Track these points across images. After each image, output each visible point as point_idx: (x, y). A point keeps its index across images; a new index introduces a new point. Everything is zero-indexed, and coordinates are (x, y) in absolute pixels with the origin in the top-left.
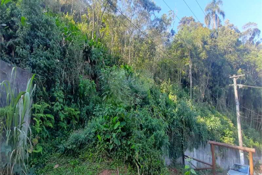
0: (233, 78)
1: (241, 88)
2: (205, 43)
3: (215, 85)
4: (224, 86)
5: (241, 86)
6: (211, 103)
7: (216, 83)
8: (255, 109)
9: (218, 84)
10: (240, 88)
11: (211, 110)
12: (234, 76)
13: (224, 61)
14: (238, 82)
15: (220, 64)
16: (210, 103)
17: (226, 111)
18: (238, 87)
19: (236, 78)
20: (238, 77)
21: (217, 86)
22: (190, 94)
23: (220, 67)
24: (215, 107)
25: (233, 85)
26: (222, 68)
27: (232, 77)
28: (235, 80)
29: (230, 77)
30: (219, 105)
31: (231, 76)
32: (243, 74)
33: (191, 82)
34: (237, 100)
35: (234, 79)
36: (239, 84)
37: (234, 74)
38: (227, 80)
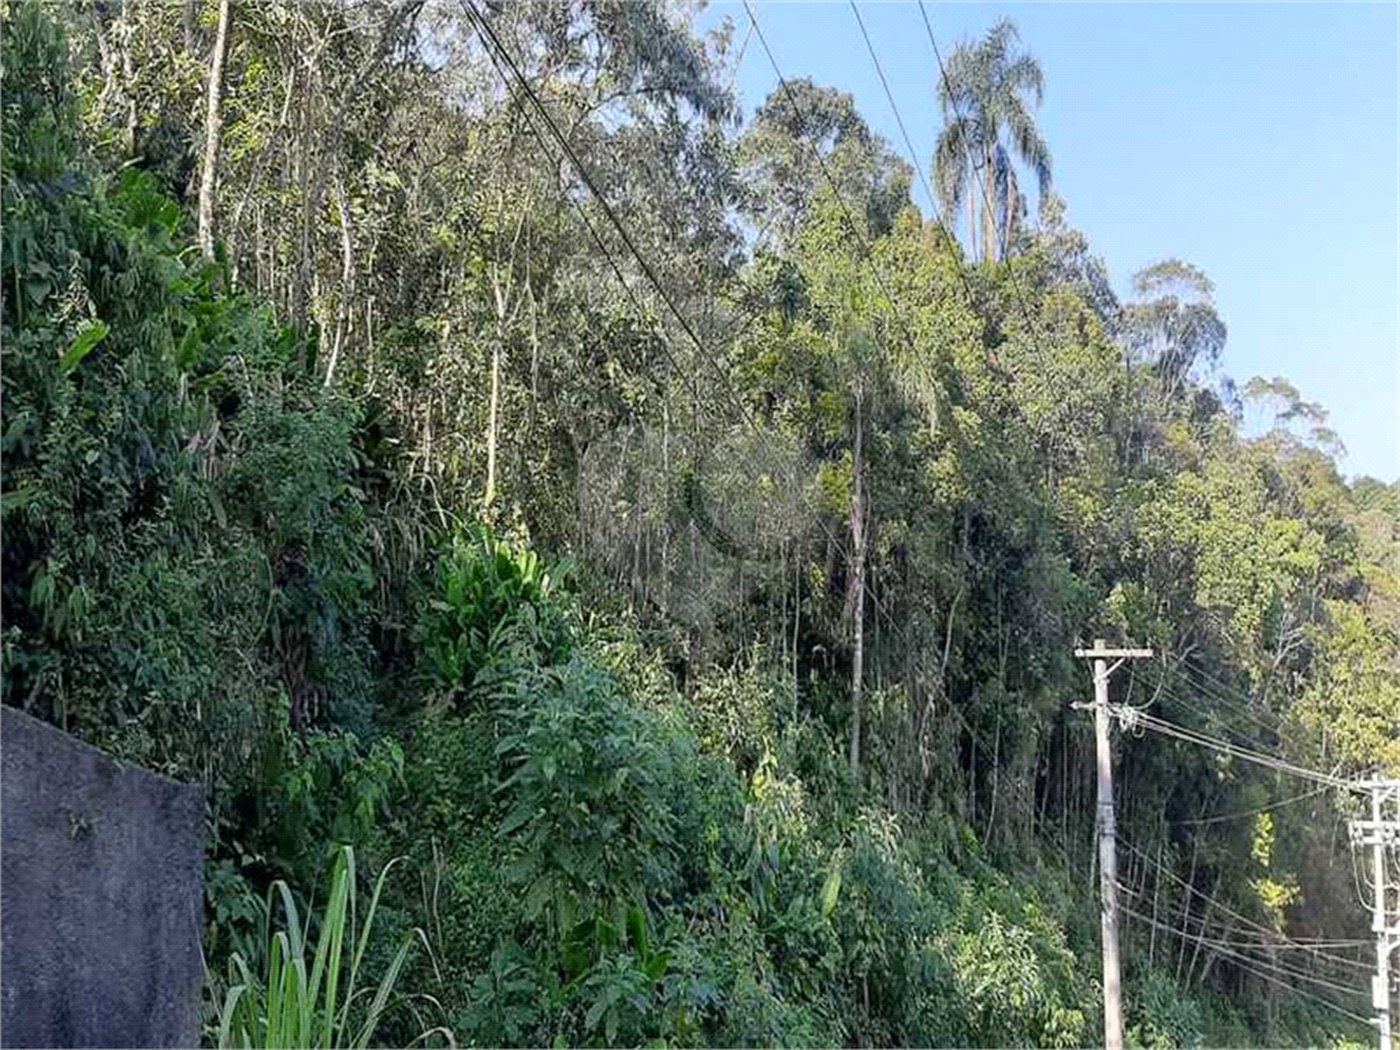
0: (1094, 659)
1: (1129, 730)
2: (955, 392)
3: (984, 677)
4: (1034, 687)
5: (1129, 715)
6: (961, 802)
7: (986, 664)
8: (1176, 845)
9: (1002, 674)
10: (1124, 728)
11: (955, 863)
12: (1099, 648)
13: (1040, 518)
14: (1116, 694)
15: (1018, 529)
16: (953, 810)
17: (1033, 863)
18: (1115, 721)
19: (1108, 668)
20: (1118, 659)
21: (997, 687)
22: (847, 742)
23: (1016, 556)
24: (979, 834)
25: (1090, 706)
26: (1029, 564)
27: (1090, 653)
28: (1101, 675)
29: (1079, 653)
30: (999, 822)
31: (1085, 648)
32: (1145, 647)
33: (859, 654)
34: (1104, 804)
35: (1099, 664)
36: (1122, 702)
37: (1101, 637)
38: (1052, 650)
